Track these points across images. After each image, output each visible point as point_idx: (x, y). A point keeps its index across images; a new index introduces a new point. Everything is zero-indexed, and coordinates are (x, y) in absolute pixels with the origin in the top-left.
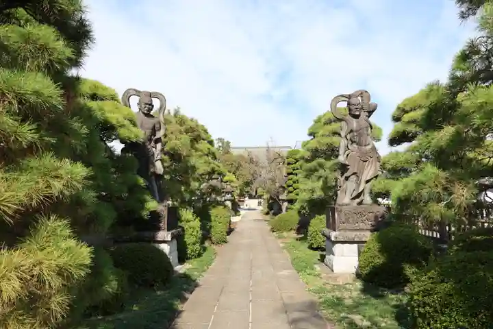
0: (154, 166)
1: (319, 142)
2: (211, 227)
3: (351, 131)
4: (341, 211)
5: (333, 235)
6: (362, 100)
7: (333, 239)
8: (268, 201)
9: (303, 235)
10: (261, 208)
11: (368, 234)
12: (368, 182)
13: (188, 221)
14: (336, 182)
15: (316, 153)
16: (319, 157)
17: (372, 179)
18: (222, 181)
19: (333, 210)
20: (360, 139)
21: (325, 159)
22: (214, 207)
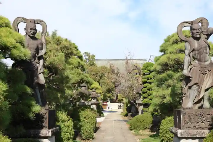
0: (38, 77)
1: (168, 58)
2: (81, 126)
3: (193, 50)
4: (185, 113)
5: (179, 132)
6: (202, 26)
7: (179, 135)
8: (127, 105)
9: (155, 133)
10: (121, 110)
11: (207, 131)
12: (206, 90)
13: (64, 121)
14: (182, 90)
15: (165, 67)
16: (168, 70)
17: (210, 88)
18: (88, 88)
19: (179, 113)
20: (200, 57)
21: (173, 71)
22: (83, 110)
